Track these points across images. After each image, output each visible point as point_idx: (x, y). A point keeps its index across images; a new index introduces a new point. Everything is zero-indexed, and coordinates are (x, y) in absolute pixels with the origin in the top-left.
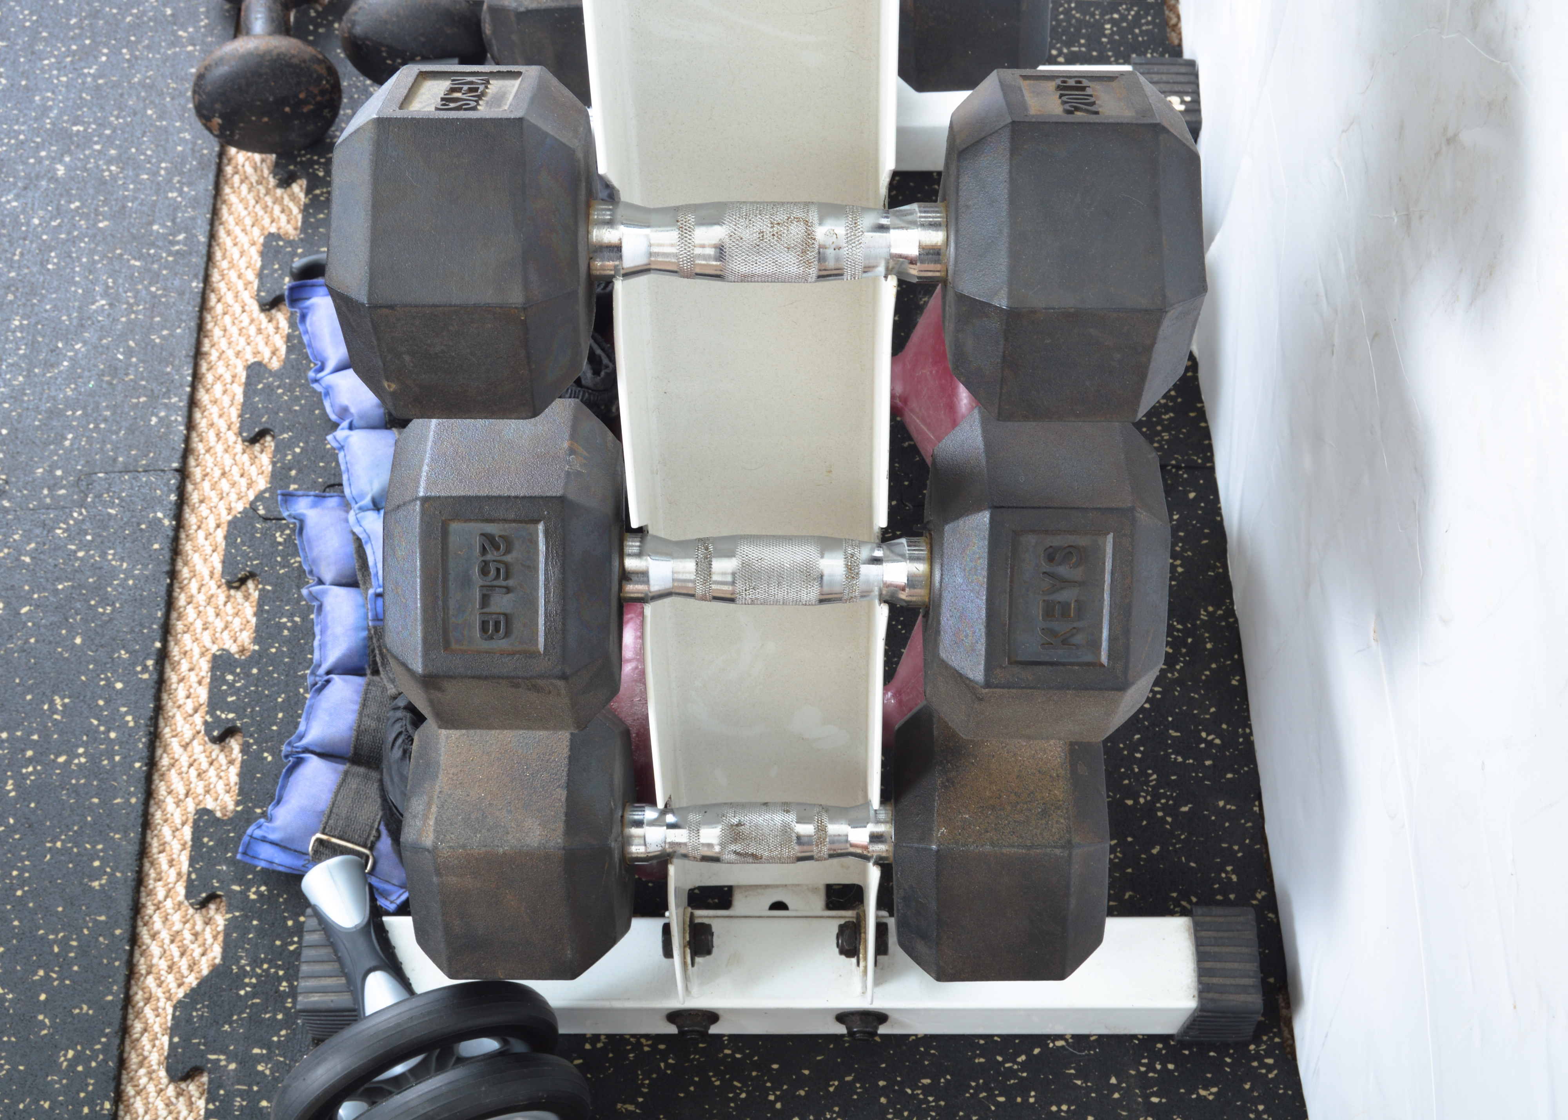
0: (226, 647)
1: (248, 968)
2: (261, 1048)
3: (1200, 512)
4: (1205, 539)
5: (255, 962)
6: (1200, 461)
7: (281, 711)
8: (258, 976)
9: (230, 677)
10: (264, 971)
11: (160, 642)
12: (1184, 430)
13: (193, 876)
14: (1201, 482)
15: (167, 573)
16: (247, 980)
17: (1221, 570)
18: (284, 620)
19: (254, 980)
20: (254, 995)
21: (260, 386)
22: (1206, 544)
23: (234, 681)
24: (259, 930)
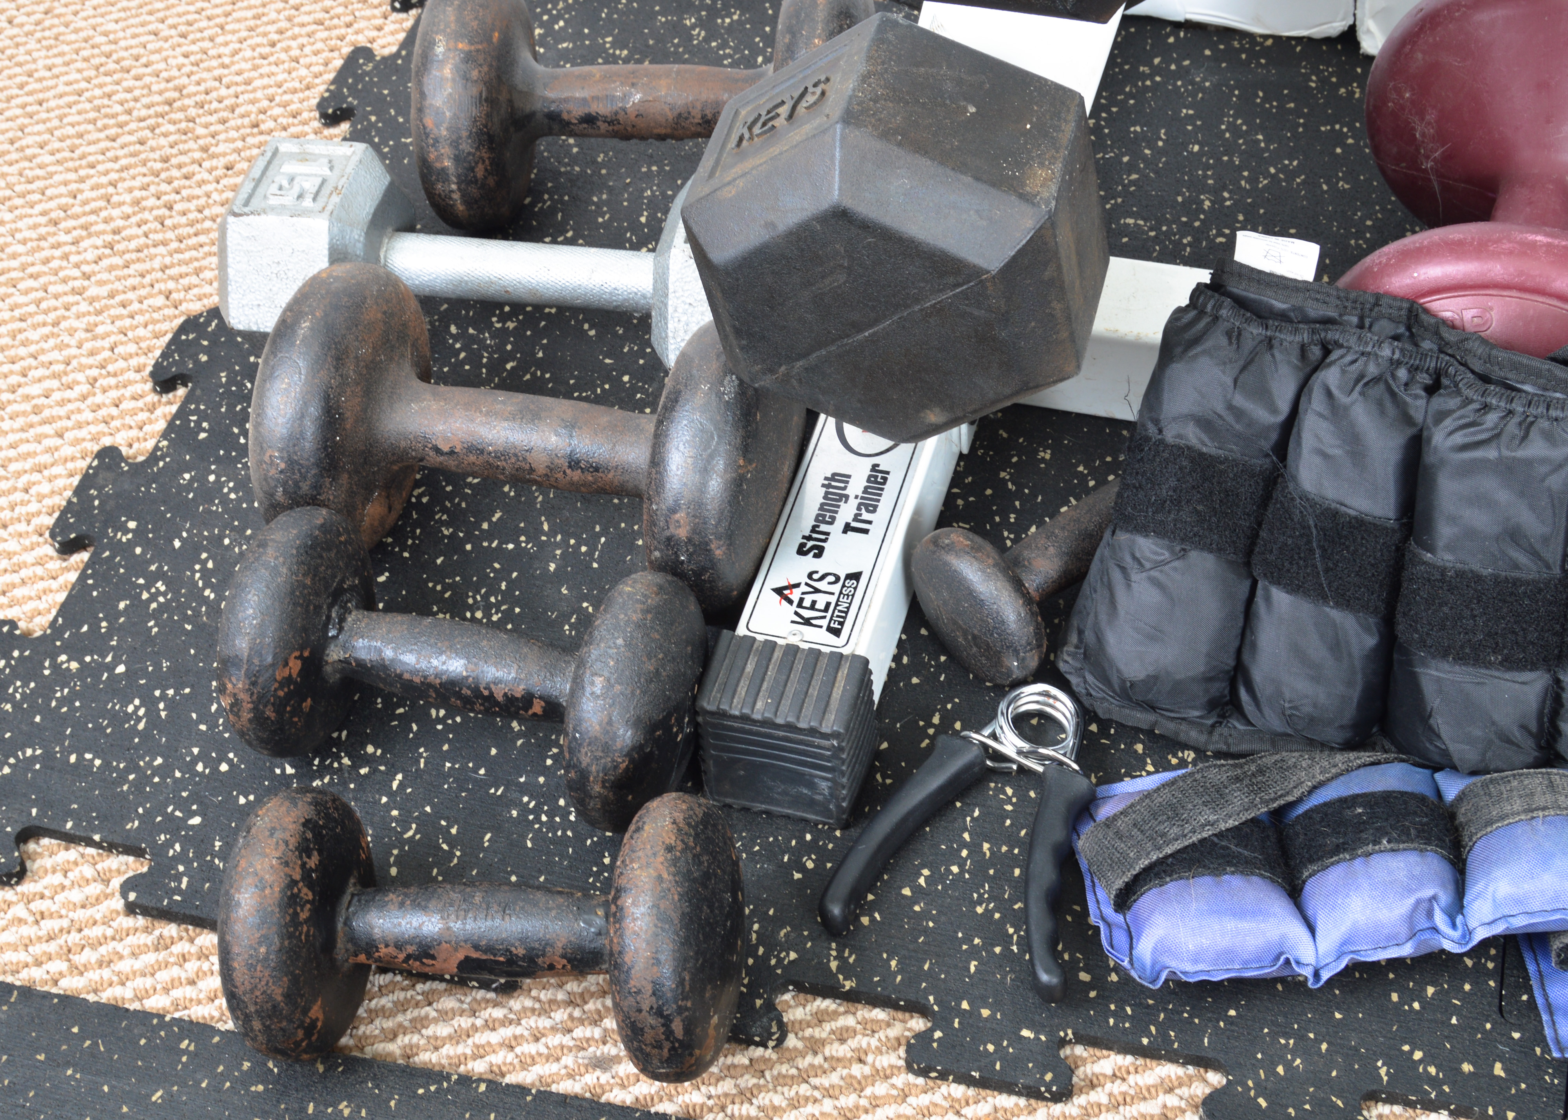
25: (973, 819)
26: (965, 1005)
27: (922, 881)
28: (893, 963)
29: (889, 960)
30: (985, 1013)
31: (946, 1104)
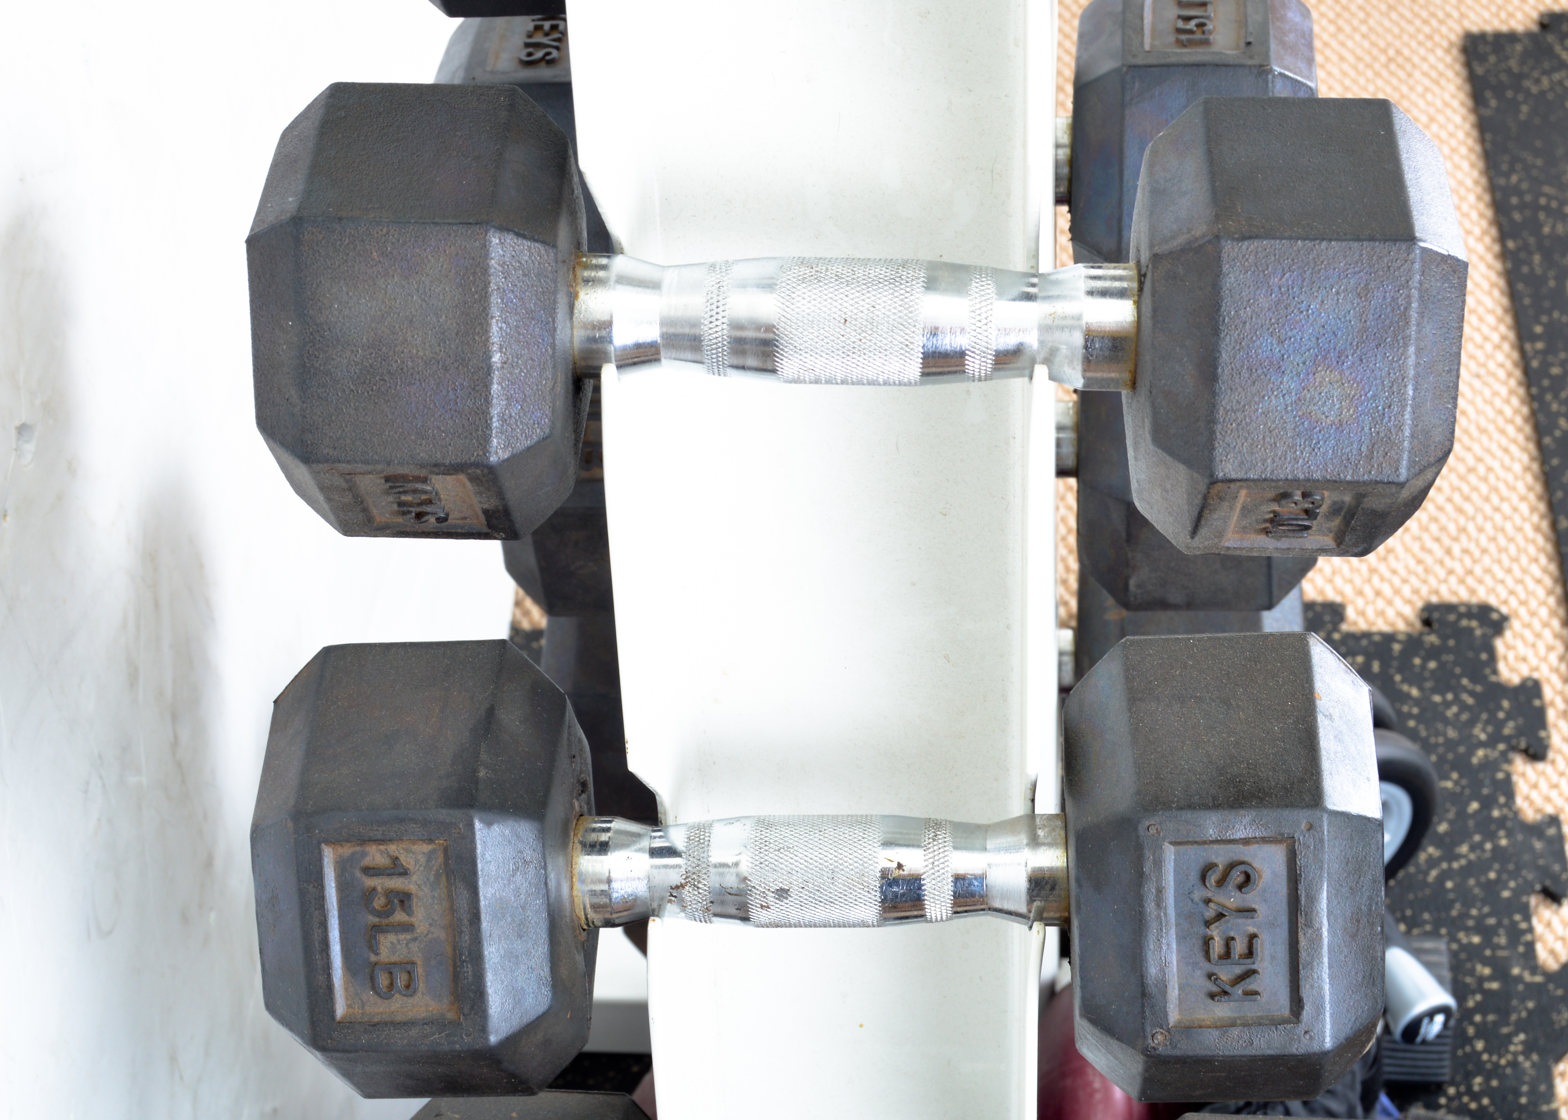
1: (1521, 1057)
2: (1490, 987)
8: (1508, 1051)
10: (1504, 1057)
16: (1520, 1047)
19: (1512, 1048)
20: (1509, 1036)
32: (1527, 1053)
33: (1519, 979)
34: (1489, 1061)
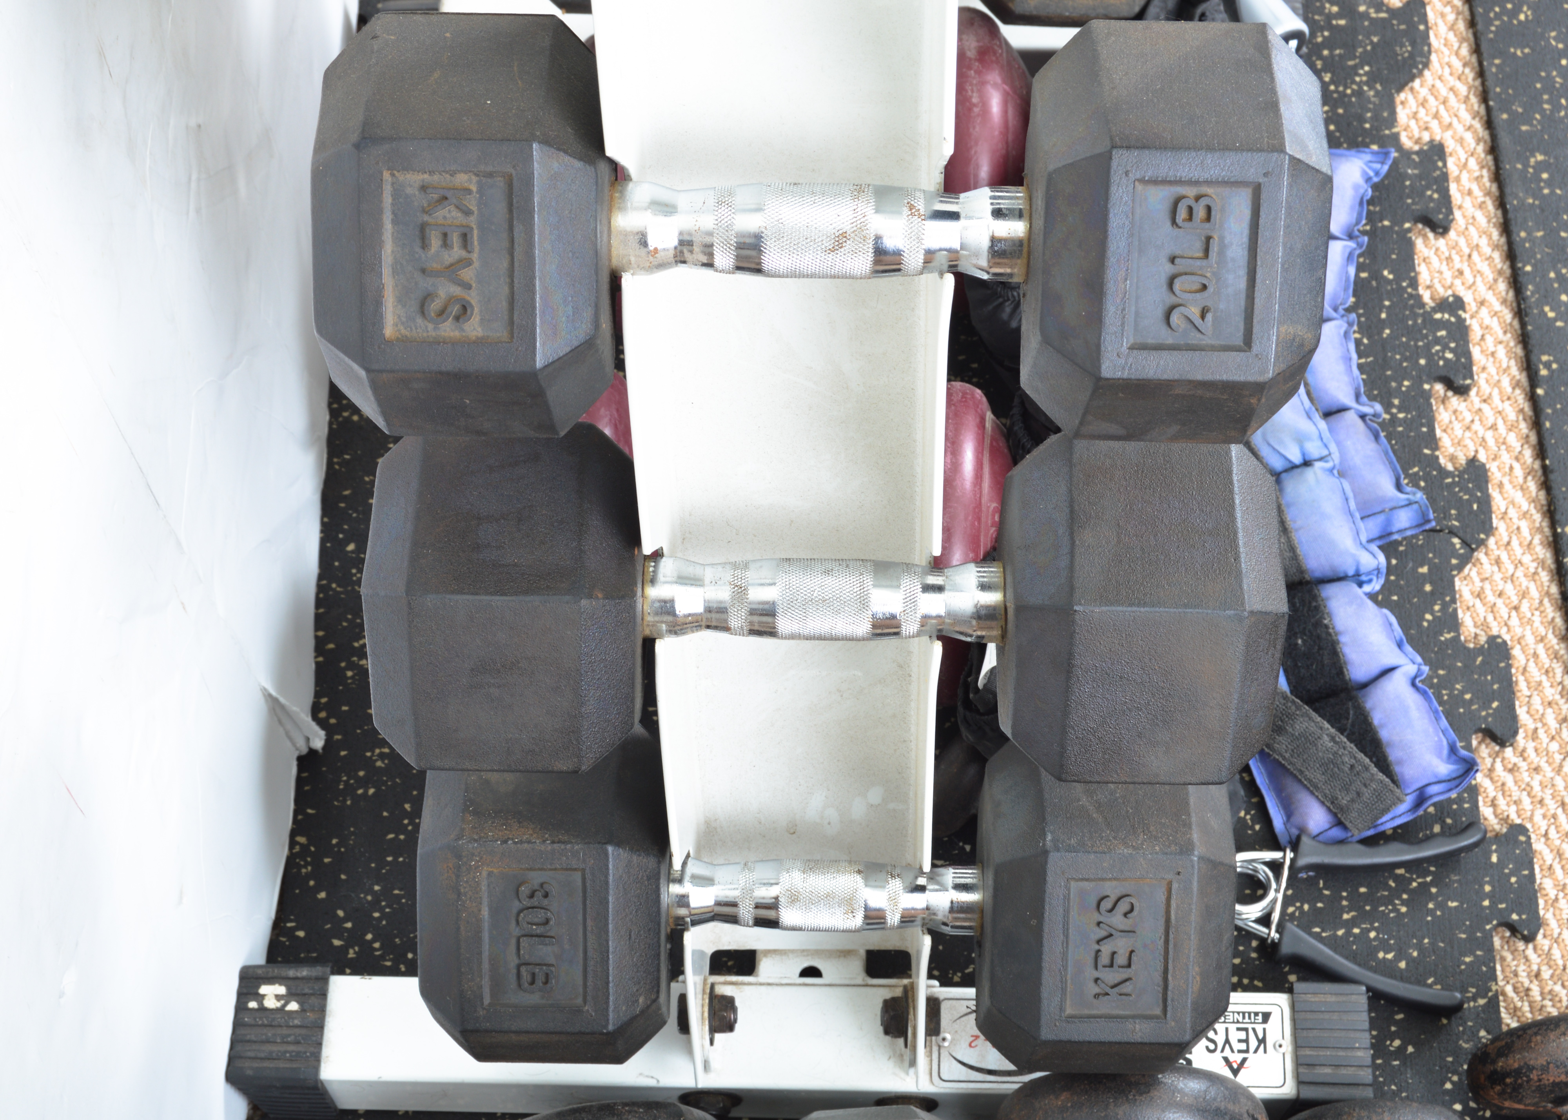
0: (1463, 405)
1: (1365, 88)
2: (1338, 26)
3: (346, 527)
4: (346, 496)
5: (1359, 93)
6: (334, 586)
7: (1384, 320)
8: (1354, 82)
9: (1449, 355)
10: (1350, 87)
11: (1539, 396)
12: (345, 624)
13: (1440, 164)
14: (337, 564)
15: (1552, 471)
16: (1364, 78)
17: (335, 460)
18: (1401, 416)
19: (1358, 79)
20: (1355, 68)
21: (1495, 705)
22: (346, 489)
23: (1443, 351)
24: (1362, 120)
25: (1323, 931)
26: (1486, 903)
27: (1390, 956)
28: (1468, 960)
29: (1465, 963)
30: (1488, 888)
31: (1551, 910)
32: (1370, 84)
33: (1366, 15)
34: (1336, 91)
